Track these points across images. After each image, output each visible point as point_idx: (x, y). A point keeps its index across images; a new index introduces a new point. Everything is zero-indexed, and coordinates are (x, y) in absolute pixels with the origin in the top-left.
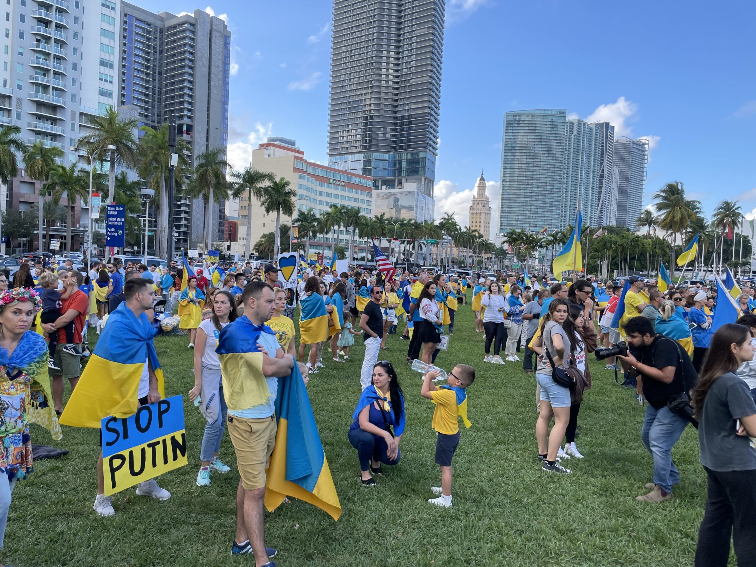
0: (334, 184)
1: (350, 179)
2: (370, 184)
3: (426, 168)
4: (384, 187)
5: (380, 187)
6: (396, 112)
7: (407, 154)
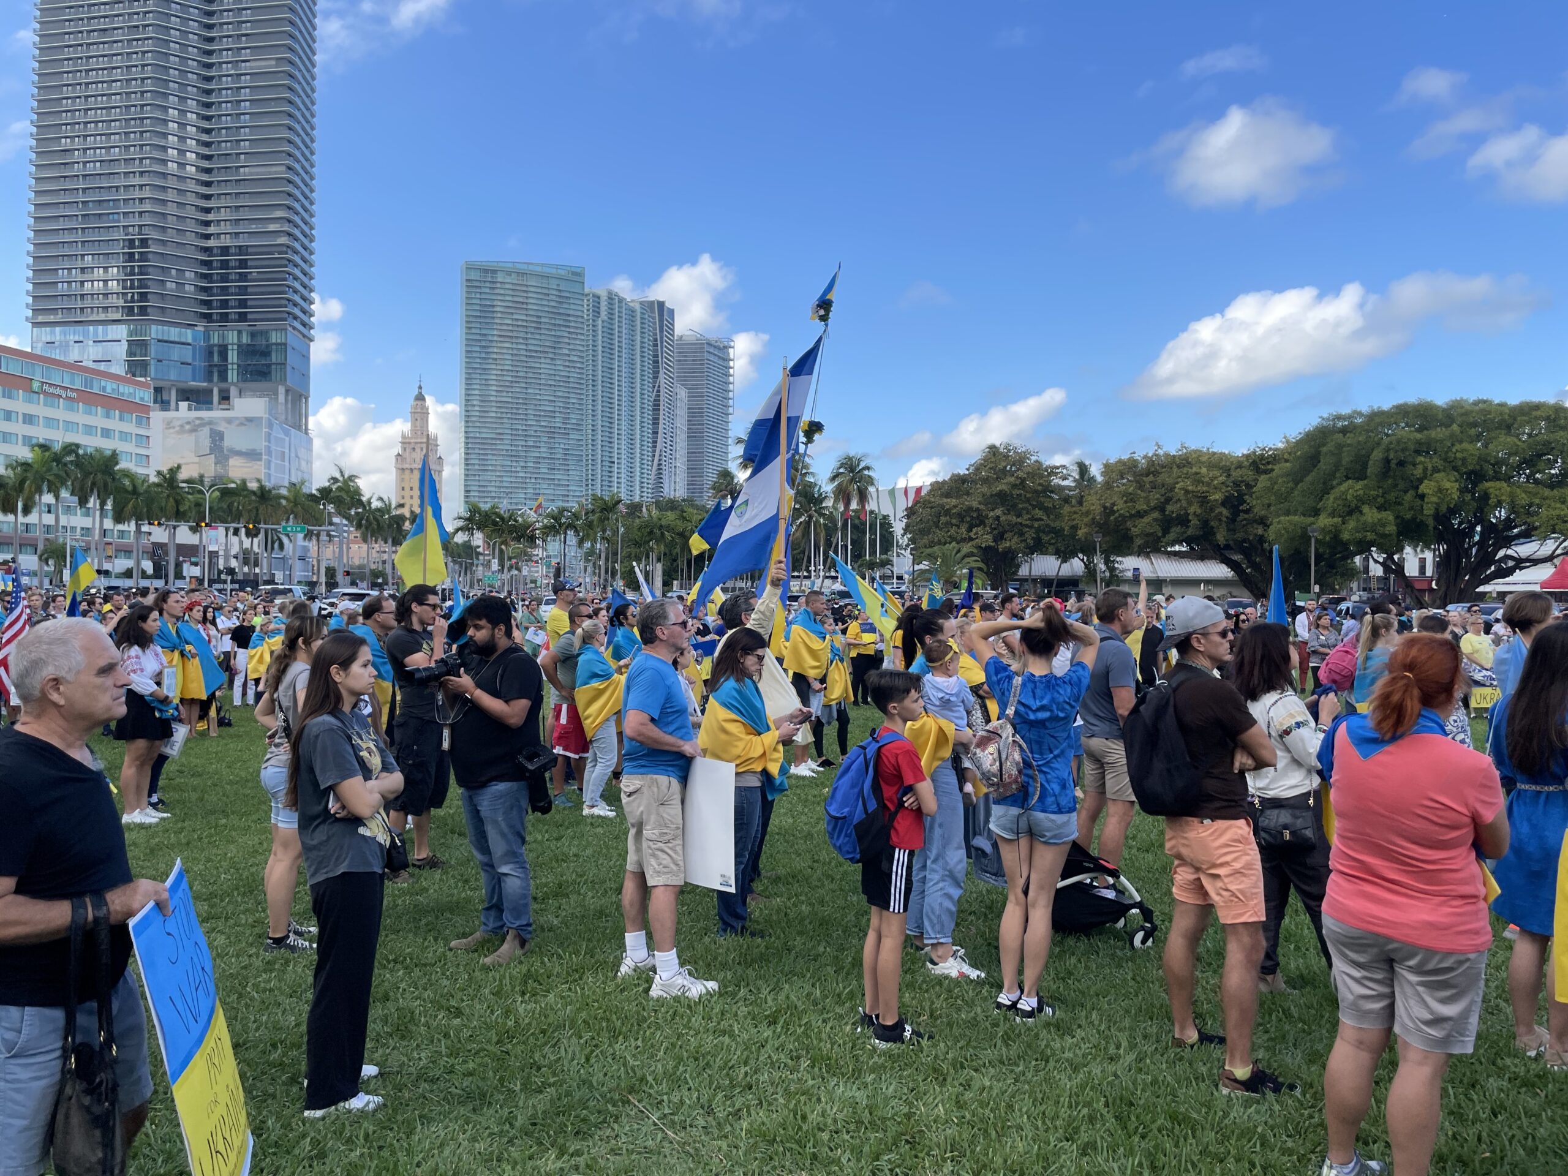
0: (45, 393)
1: (88, 383)
2: (145, 396)
3: (289, 368)
4: (183, 405)
5: (173, 404)
6: (207, 237)
7: (240, 332)
